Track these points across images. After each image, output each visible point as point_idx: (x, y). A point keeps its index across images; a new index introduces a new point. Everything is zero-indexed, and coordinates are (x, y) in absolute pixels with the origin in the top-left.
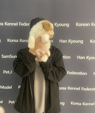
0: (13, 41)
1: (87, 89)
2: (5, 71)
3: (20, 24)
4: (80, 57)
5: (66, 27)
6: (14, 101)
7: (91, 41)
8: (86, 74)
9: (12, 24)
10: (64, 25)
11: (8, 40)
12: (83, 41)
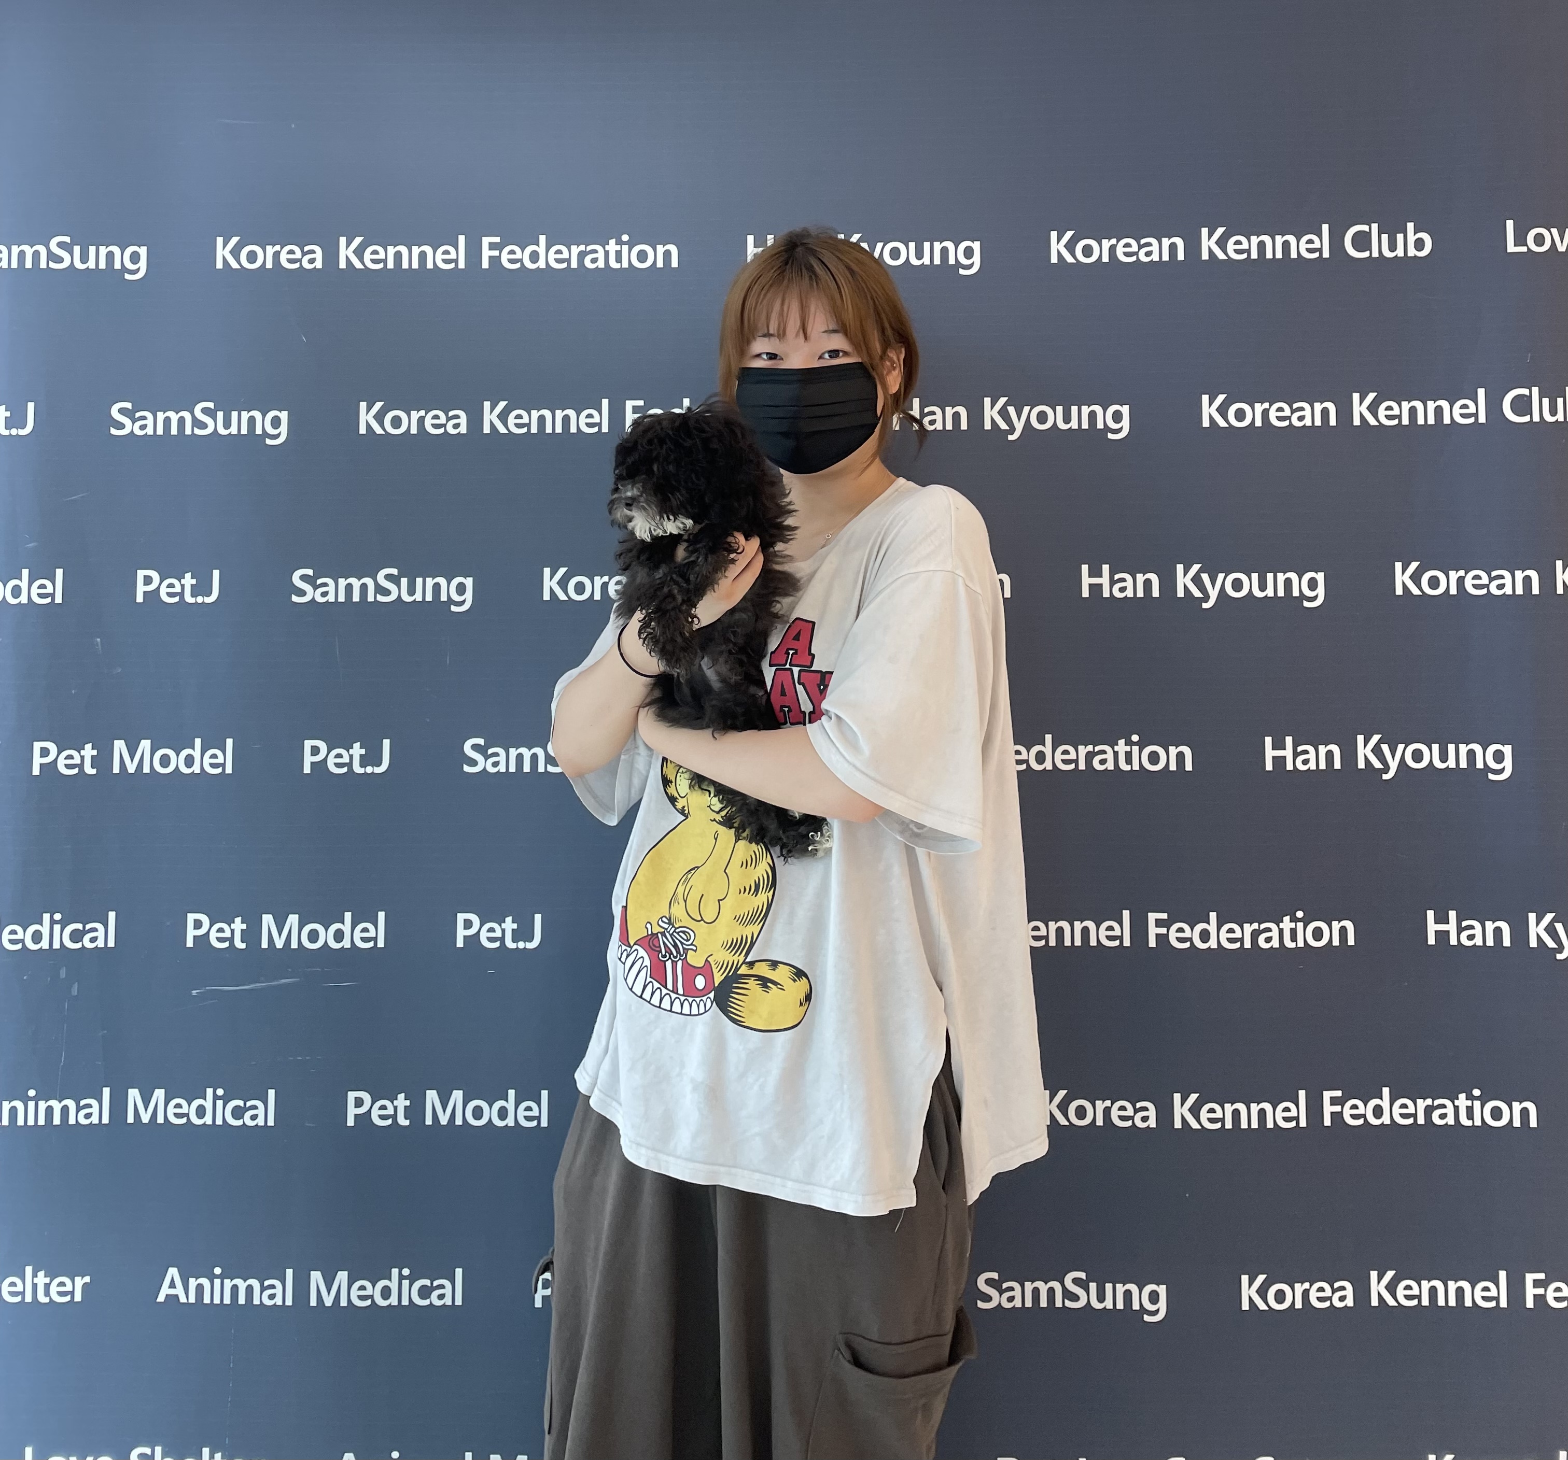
0: (410, 422)
1: (1205, 937)
2: (315, 751)
3: (486, 253)
4: (1105, 580)
5: (947, 271)
6: (402, 1102)
7: (1209, 410)
8: (1180, 757)
9: (410, 257)
10: (932, 253)
11: (366, 417)
12: (1125, 410)
